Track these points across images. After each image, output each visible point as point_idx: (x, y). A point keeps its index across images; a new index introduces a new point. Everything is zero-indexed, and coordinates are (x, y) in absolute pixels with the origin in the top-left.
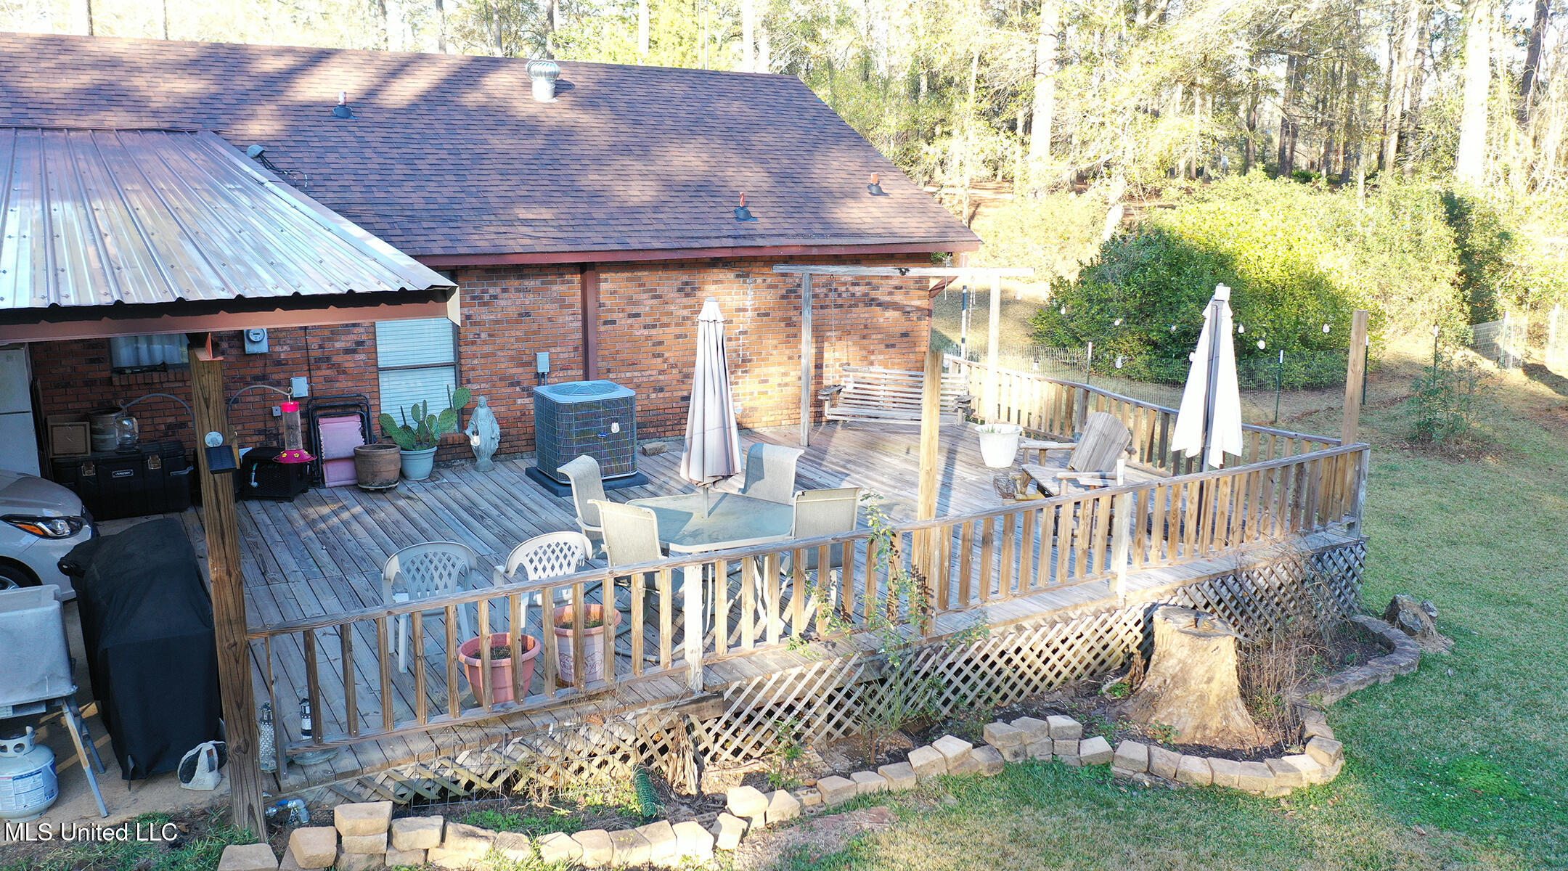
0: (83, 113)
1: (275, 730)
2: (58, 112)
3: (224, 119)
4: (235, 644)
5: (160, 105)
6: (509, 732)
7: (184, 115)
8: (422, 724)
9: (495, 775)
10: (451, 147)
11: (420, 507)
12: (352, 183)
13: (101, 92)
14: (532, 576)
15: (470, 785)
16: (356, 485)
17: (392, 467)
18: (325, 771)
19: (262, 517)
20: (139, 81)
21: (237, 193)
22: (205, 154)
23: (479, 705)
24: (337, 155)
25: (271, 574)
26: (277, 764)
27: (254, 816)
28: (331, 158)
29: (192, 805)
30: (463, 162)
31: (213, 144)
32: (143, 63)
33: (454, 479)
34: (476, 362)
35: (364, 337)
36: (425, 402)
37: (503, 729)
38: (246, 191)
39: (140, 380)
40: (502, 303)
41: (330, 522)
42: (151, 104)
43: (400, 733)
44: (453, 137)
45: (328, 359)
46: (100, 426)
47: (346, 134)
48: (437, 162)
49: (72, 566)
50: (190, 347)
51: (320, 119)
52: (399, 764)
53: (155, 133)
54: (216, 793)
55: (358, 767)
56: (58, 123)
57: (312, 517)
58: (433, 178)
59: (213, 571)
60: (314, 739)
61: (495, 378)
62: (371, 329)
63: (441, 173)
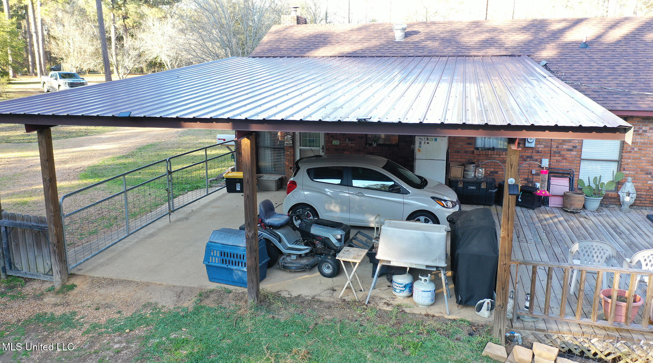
0: (480, 50)
1: (514, 302)
2: (472, 50)
3: (533, 50)
4: (506, 264)
5: (508, 45)
6: (620, 337)
7: (517, 49)
8: (577, 319)
9: (609, 354)
10: (635, 60)
11: (590, 223)
12: (583, 76)
13: (488, 41)
14: (644, 268)
15: (595, 354)
16: (562, 208)
17: (580, 203)
18: (532, 326)
19: (520, 214)
20: (502, 37)
21: (534, 81)
22: (523, 64)
23: (606, 320)
24: (578, 65)
25: (521, 238)
26: (513, 316)
27: (501, 334)
28: (576, 66)
29: (478, 321)
30: (640, 67)
31: (527, 61)
32: (505, 29)
33: (609, 213)
34: (630, 161)
35: (577, 145)
36: (601, 176)
37: (617, 334)
38: (538, 80)
39: (484, 153)
40: (649, 134)
41: (549, 222)
42: (505, 45)
43: (567, 321)
44: (636, 55)
45: (559, 152)
46: (467, 169)
47: (584, 55)
48: (626, 67)
49: (451, 220)
50: (509, 143)
51: (573, 49)
52: (564, 334)
53: (505, 57)
54: (488, 320)
55: (546, 329)
56: (471, 54)
57: (541, 218)
58: (623, 74)
59: (501, 233)
60: (529, 311)
61: (638, 170)
62: (581, 141)
63: (627, 72)
